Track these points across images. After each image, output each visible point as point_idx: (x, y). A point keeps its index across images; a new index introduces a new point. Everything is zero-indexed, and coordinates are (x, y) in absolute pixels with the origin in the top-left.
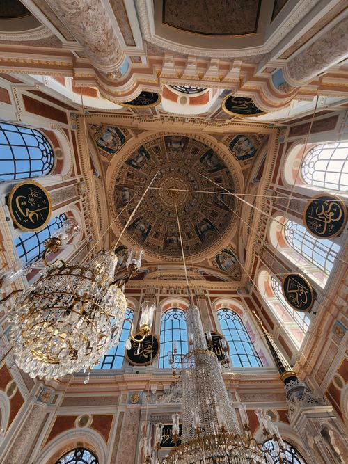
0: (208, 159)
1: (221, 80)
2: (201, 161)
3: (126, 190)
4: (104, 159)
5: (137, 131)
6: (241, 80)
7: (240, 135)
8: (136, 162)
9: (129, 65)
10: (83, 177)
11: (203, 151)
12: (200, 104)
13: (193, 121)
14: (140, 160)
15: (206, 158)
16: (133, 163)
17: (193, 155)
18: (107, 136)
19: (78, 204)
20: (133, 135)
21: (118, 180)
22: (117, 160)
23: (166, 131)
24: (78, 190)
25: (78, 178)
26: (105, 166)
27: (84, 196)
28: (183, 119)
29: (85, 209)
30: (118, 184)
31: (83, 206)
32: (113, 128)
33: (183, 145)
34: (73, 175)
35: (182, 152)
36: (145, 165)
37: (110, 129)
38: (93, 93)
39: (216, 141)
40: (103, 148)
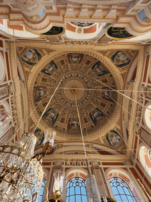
0: (97, 67)
1: (104, 17)
2: (92, 69)
3: (41, 90)
4: (26, 69)
5: (49, 51)
6: (117, 17)
7: (118, 51)
8: (48, 71)
9: (44, 11)
10: (12, 82)
11: (93, 62)
12: (91, 32)
13: (86, 43)
14: (51, 69)
15: (96, 67)
16: (46, 71)
17: (86, 65)
18: (29, 54)
19: (8, 100)
20: (46, 53)
21: (36, 83)
22: (35, 70)
23: (68, 50)
24: (8, 90)
25: (8, 82)
26: (27, 74)
27: (12, 94)
28: (79, 43)
29: (12, 104)
30: (36, 85)
31: (11, 101)
32: (33, 49)
33: (80, 59)
34: (5, 80)
35: (79, 63)
36: (55, 73)
37: (31, 50)
38: (20, 28)
39: (102, 55)
40: (26, 62)
